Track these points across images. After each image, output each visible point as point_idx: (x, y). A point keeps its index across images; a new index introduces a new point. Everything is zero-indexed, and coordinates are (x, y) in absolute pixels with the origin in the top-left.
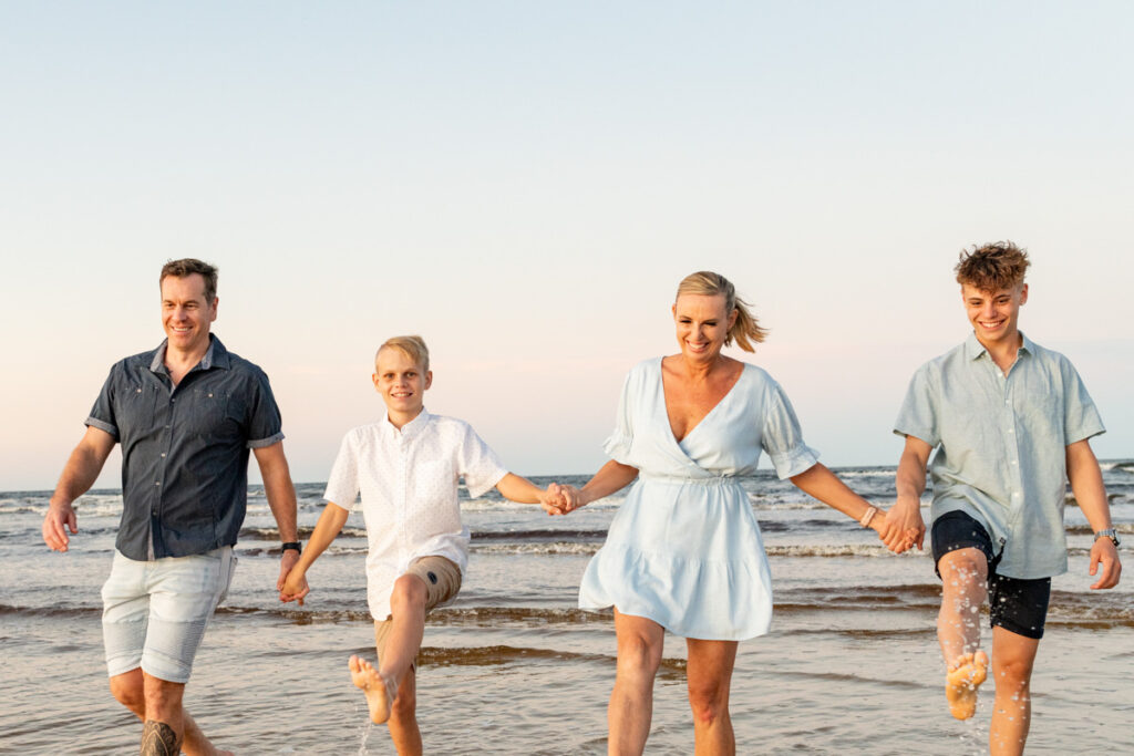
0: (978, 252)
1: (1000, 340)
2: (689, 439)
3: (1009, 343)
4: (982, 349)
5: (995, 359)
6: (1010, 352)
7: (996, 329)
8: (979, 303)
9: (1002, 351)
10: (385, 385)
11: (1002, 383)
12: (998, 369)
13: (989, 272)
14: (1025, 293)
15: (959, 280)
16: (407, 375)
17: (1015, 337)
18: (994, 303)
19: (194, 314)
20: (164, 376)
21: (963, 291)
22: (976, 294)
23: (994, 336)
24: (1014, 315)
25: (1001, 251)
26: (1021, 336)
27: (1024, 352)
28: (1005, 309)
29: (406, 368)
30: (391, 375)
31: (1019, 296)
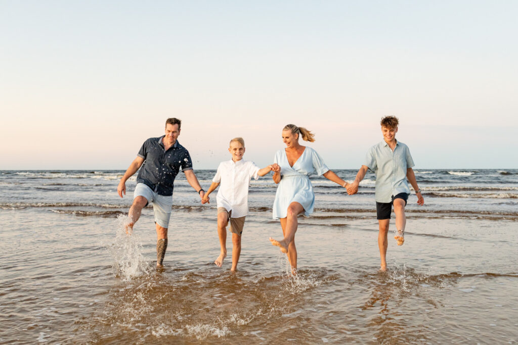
0: (386, 118)
1: (391, 141)
2: (295, 165)
3: (393, 142)
4: (386, 144)
5: (390, 146)
6: (393, 144)
7: (390, 138)
8: (386, 131)
9: (391, 144)
10: (234, 152)
11: (392, 153)
12: (391, 149)
13: (389, 123)
14: (397, 130)
15: (382, 125)
16: (240, 149)
17: (394, 140)
18: (390, 131)
19: (175, 134)
21: (382, 128)
22: (385, 129)
23: (389, 140)
24: (394, 135)
25: (392, 118)
26: (396, 140)
27: (397, 145)
28: (392, 133)
29: (240, 147)
30: (235, 149)
31: (395, 130)
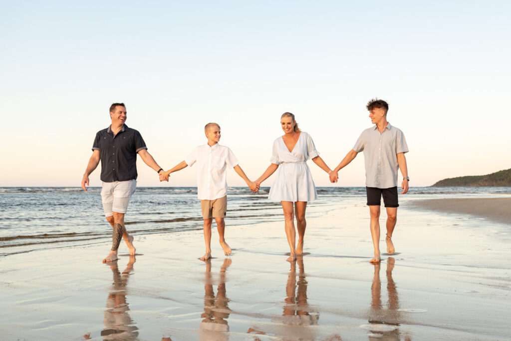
2: (293, 151)
6: (383, 128)
11: (380, 136)
12: (379, 132)
20: (112, 133)
27: (387, 128)
30: (216, 132)
